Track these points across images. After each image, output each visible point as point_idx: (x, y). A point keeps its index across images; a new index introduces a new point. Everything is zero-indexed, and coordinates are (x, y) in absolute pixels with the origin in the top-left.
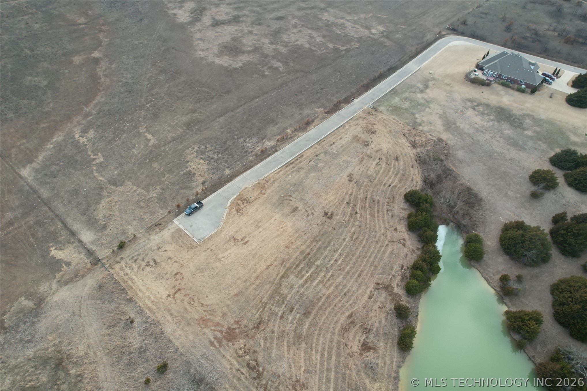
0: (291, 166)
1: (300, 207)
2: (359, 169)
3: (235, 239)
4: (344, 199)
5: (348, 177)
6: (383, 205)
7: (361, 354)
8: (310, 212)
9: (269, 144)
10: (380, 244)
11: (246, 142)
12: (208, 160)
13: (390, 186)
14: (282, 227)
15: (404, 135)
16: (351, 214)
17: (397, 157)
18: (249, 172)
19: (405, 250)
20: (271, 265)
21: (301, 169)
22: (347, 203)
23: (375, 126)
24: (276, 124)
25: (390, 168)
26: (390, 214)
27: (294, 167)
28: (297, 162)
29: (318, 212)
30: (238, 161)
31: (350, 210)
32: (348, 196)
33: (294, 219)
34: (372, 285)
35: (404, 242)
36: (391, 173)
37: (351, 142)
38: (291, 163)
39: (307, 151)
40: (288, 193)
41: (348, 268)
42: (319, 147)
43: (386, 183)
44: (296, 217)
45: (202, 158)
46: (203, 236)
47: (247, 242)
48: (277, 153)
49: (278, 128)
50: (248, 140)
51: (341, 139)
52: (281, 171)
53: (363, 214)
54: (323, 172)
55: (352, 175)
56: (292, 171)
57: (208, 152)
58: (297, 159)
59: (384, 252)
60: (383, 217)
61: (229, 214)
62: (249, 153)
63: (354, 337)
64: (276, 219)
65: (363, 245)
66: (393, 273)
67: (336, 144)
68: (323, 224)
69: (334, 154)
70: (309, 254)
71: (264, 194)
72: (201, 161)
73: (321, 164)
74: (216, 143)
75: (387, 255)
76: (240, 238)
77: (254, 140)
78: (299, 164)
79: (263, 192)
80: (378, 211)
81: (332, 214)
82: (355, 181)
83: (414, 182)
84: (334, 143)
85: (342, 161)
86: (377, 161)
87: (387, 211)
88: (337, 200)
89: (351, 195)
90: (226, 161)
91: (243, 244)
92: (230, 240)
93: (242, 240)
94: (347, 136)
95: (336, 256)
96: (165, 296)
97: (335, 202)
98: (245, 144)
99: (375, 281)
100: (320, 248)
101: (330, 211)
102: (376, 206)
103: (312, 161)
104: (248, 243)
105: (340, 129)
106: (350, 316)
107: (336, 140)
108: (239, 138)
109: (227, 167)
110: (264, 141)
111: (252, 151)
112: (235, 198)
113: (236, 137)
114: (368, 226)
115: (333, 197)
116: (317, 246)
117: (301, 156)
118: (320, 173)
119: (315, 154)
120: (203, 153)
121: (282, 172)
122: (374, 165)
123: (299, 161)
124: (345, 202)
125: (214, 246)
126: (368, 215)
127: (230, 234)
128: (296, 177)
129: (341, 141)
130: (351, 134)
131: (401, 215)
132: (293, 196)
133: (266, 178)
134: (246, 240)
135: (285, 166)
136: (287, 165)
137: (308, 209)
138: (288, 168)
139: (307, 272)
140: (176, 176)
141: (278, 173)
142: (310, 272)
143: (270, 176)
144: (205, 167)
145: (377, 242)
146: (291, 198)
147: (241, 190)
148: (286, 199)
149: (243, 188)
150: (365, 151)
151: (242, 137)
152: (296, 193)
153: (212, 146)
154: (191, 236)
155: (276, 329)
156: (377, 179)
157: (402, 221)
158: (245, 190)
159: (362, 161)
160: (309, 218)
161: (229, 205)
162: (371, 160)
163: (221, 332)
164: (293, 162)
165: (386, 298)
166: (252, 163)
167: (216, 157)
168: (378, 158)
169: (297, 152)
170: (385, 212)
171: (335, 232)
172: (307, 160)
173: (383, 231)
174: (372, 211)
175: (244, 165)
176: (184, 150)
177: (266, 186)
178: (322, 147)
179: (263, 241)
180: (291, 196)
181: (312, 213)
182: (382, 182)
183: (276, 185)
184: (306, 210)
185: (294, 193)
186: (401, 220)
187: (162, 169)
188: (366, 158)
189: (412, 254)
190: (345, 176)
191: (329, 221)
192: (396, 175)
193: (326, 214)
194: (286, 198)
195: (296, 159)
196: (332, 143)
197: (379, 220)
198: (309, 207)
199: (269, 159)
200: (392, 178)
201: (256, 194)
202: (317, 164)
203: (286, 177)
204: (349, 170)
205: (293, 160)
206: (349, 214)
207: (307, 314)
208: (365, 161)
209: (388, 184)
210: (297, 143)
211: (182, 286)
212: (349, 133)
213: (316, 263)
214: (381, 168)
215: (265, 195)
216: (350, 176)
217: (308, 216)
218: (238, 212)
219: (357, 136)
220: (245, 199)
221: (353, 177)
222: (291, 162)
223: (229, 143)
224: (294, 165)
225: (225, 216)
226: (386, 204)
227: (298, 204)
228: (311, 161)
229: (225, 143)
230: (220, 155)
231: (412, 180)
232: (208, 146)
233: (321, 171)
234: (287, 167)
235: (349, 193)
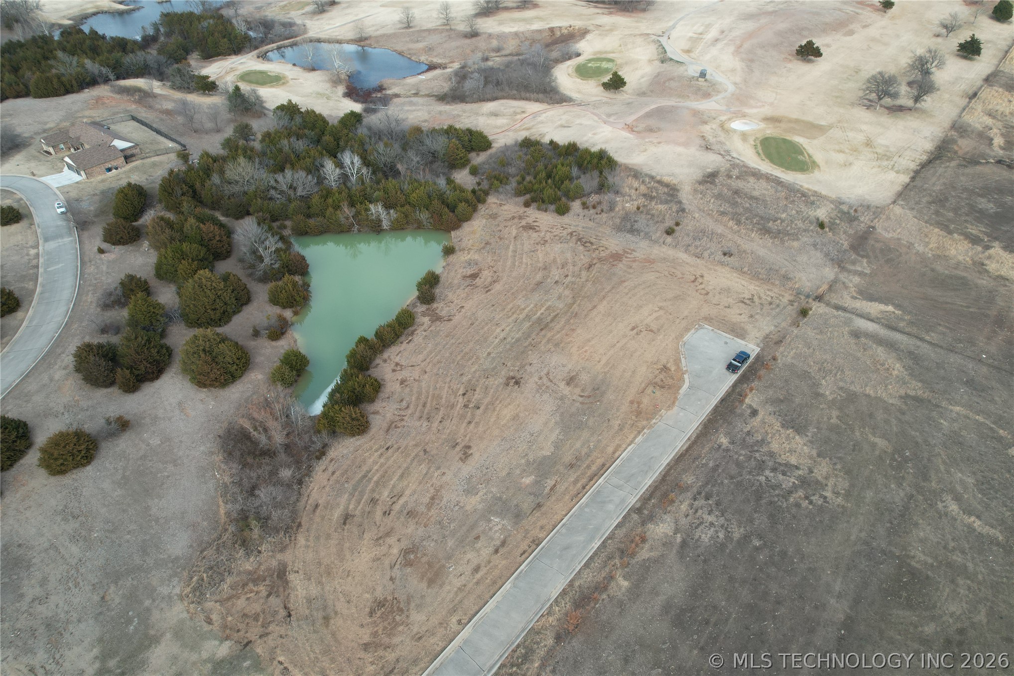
0: (594, 468)
1: (562, 385)
2: (444, 473)
3: (651, 331)
4: (485, 412)
5: (472, 454)
6: (412, 414)
7: (480, 270)
8: (545, 380)
9: (661, 529)
10: (435, 360)
11: (722, 526)
12: (780, 464)
13: (387, 449)
14: (585, 352)
15: (290, 615)
16: (475, 390)
17: (345, 523)
18: (680, 444)
19: (397, 359)
20: (591, 310)
21: (572, 466)
22: (478, 408)
23: (366, 639)
24: (667, 608)
25: (373, 491)
26: (404, 404)
27: (589, 467)
28: (584, 481)
29: (530, 384)
30: (715, 468)
31: (476, 396)
32: (477, 419)
33: (570, 366)
34: (457, 318)
35: (395, 368)
36: (375, 478)
37: (449, 558)
38: (595, 475)
39: (564, 513)
40: (588, 408)
41: (486, 329)
42: (536, 533)
43: (394, 453)
44: (566, 369)
45: (797, 468)
46: (701, 332)
47: (633, 329)
48: (633, 500)
49: (657, 594)
50: (721, 535)
51: (477, 569)
52: (614, 453)
53: (453, 397)
54: (523, 461)
55: (463, 457)
56: (590, 459)
57: (795, 488)
58: (584, 488)
59: (431, 352)
60: (418, 398)
61: (677, 362)
62: (699, 493)
63: (486, 279)
64: (599, 362)
65: (462, 354)
66: (424, 333)
67: (491, 549)
68: (522, 366)
69: (497, 514)
70: (542, 330)
71: (632, 402)
72: (793, 460)
73: (528, 480)
74: (794, 517)
75: (428, 349)
76: (644, 333)
77: (705, 536)
78: (578, 477)
79: (636, 405)
80: (424, 406)
81: (507, 385)
82: (458, 448)
83: (331, 470)
84: (496, 551)
85: (481, 494)
86: (397, 507)
87: (408, 407)
88: (498, 409)
89: (470, 423)
90: (738, 464)
91: (637, 327)
92: (659, 330)
93: (641, 331)
94: (457, 583)
95: (502, 335)
96: (706, 275)
97: (500, 405)
98: (722, 520)
99: (452, 322)
100: (526, 339)
101: (509, 388)
102: (426, 411)
103: (549, 488)
104: (630, 327)
105: (477, 608)
106: (487, 292)
107: (489, 562)
108: (746, 538)
109: (727, 450)
110: (679, 538)
111: (695, 499)
112: (680, 388)
113: (757, 543)
114: (448, 380)
115: (505, 412)
116: (530, 340)
117: (578, 495)
118: (531, 458)
119: (544, 509)
120: (804, 482)
121: (610, 450)
122: (407, 492)
123: (579, 485)
124: (482, 408)
125: (677, 322)
126: (444, 396)
127: (661, 337)
128: (578, 445)
129: (475, 562)
130: (447, 588)
131: (384, 404)
132: (578, 404)
133: (639, 433)
134: (635, 331)
135: (608, 465)
136: (603, 468)
137: (549, 383)
138: (599, 462)
139: (542, 314)
140: (819, 422)
141: (619, 446)
142: (539, 314)
143: (632, 436)
144: (775, 446)
145: (439, 362)
146: (581, 399)
147: (677, 404)
148: (589, 397)
149: (675, 408)
150: (421, 531)
151: (738, 542)
152: (573, 410)
153: (798, 505)
154: (715, 330)
155: (571, 267)
156: (409, 460)
157: (387, 396)
158: (669, 403)
159: (433, 498)
160: (545, 372)
161: (686, 376)
162: (410, 506)
163: (626, 257)
164: (591, 480)
165: (441, 311)
166: (683, 469)
167: (767, 473)
168: (393, 513)
169: (587, 505)
170: (412, 406)
171: (503, 361)
172: (561, 488)
173: (426, 376)
174: (434, 403)
175: (696, 459)
176: (852, 486)
177: (633, 417)
178: (527, 532)
179: (611, 332)
180: (582, 403)
181: (541, 378)
182: (402, 453)
183: (616, 423)
184: (551, 381)
185: (578, 409)
186: (388, 398)
187: (858, 434)
188: (422, 509)
189: (389, 357)
190: (476, 456)
191: (512, 374)
192: (365, 476)
193: (517, 383)
194: (591, 400)
195: (587, 487)
196: (502, 551)
197: (428, 392)
198: (547, 387)
199: (648, 481)
200: (375, 468)
201: (646, 401)
202: (536, 482)
203: (599, 441)
204: (467, 469)
205: (592, 482)
206: (478, 389)
207: (539, 284)
208: (426, 500)
209: (390, 451)
210: (592, 539)
211: (692, 285)
212: (451, 595)
213: (530, 323)
214: (394, 487)
215: (629, 400)
216: (466, 455)
217: (548, 373)
218: (665, 366)
219: (431, 582)
220: (663, 387)
221: (460, 455)
222: (596, 478)
223: (761, 521)
224: (589, 473)
225: (683, 360)
226: (406, 418)
227: (565, 390)
228: (552, 489)
229: (773, 519)
230: (762, 479)
231: (333, 473)
232: (805, 504)
233: (528, 463)
234: (604, 465)
235: (472, 425)
